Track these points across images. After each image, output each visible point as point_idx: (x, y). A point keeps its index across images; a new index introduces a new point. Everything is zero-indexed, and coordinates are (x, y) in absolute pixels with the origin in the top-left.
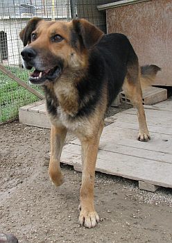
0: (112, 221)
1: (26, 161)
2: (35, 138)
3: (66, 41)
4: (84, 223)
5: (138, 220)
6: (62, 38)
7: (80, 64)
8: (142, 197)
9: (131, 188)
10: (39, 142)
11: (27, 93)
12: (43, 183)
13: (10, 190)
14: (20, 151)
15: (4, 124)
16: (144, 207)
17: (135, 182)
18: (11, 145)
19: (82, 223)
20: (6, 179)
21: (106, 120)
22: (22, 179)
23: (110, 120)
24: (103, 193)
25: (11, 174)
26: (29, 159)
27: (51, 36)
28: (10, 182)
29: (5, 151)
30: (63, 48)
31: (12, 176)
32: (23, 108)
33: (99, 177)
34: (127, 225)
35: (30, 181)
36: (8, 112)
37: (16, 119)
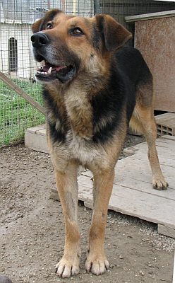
0: (124, 268)
1: (29, 192)
2: (42, 165)
3: (87, 38)
4: (91, 268)
5: (154, 270)
6: (82, 33)
7: (100, 69)
8: (160, 244)
9: (148, 232)
10: (46, 171)
11: (37, 112)
12: (47, 219)
13: (8, 225)
14: (23, 180)
15: (7, 147)
16: (161, 255)
17: (154, 226)
18: (13, 172)
19: (88, 269)
20: (4, 212)
21: (126, 150)
22: (22, 212)
23: (131, 151)
24: (116, 235)
25: (11, 205)
26: (33, 189)
27: (69, 28)
28: (9, 215)
29: (5, 179)
30: (82, 45)
31: (11, 209)
32: (30, 129)
33: (113, 216)
34: (141, 274)
35: (32, 215)
36: (13, 133)
37: (21, 143)
